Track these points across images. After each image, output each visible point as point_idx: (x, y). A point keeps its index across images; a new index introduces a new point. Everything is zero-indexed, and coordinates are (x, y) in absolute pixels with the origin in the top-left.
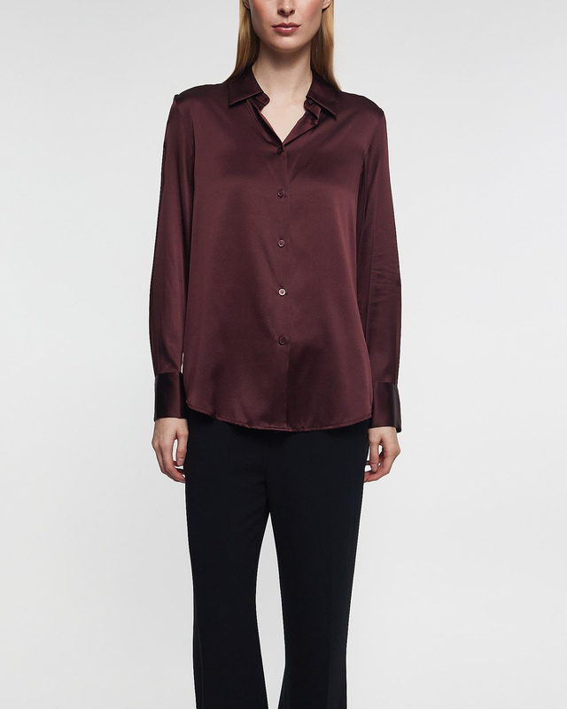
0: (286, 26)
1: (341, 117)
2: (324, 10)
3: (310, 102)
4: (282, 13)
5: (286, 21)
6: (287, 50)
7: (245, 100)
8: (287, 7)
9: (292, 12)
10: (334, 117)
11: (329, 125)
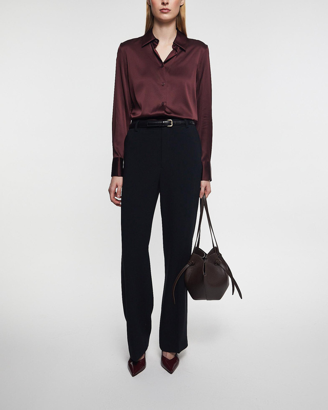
0: (165, 10)
1: (187, 51)
2: (181, 6)
3: (175, 45)
4: (163, 4)
5: (165, 7)
6: (165, 20)
7: (149, 43)
8: (165, 2)
9: (167, 3)
10: (185, 51)
11: (183, 54)
